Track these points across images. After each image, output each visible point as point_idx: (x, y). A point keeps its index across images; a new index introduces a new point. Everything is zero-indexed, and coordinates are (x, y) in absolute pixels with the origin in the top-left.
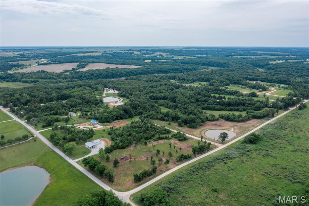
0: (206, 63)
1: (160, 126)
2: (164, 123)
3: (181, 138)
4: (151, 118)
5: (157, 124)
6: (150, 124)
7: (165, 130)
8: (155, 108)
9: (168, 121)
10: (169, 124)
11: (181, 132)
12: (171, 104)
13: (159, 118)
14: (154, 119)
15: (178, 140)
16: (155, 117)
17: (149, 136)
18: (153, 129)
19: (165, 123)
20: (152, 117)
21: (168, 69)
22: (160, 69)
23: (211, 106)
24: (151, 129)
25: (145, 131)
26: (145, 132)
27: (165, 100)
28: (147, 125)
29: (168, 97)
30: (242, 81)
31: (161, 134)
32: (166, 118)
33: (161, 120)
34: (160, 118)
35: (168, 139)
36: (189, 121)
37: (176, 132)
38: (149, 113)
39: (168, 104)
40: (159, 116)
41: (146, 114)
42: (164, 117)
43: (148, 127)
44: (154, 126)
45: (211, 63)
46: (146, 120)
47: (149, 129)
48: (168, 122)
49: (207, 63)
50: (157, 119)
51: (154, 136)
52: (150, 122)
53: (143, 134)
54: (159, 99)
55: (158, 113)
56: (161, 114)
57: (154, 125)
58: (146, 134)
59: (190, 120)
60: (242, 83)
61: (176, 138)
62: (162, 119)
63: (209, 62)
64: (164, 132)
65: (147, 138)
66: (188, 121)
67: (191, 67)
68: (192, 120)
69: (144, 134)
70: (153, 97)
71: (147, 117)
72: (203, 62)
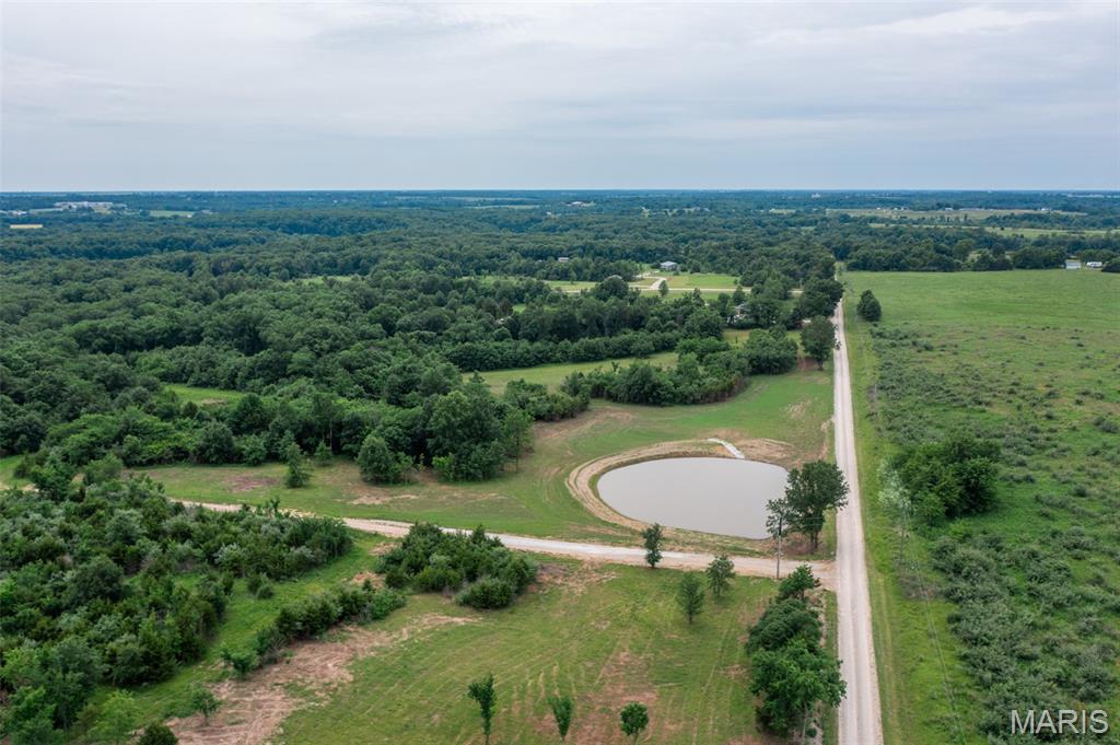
0: (302, 222)
1: (233, 509)
2: (246, 481)
3: (486, 581)
4: (130, 462)
5: (199, 499)
6: (137, 505)
7: (304, 533)
8: (133, 391)
9: (273, 457)
10: (295, 482)
11: (445, 531)
12: (233, 360)
13: (191, 448)
14: (151, 463)
15: (466, 602)
16: (157, 448)
17: (163, 630)
18: (184, 547)
19: (259, 479)
20: (134, 451)
21: (139, 243)
22: (100, 245)
23: (479, 346)
24: (155, 548)
25: (114, 580)
26: (116, 596)
27: (183, 348)
28: (110, 524)
29: (202, 330)
30: (505, 259)
31: (276, 577)
32: (250, 443)
33: (215, 464)
34: (202, 450)
35: (376, 618)
36: (444, 430)
37: (401, 530)
38: (96, 422)
39: (213, 364)
40: (192, 439)
41: (76, 436)
42: (234, 438)
43: (129, 539)
44: (179, 518)
45: (326, 221)
46: (89, 480)
47: (139, 557)
48: (280, 471)
49: (309, 222)
50: (180, 456)
51: (215, 614)
52: (126, 489)
53: (94, 619)
54: (140, 349)
55: (168, 415)
56: (201, 418)
57: (179, 509)
58: (129, 613)
59: (450, 426)
60: (511, 266)
61: (435, 587)
62: (219, 454)
63: (315, 221)
64: (295, 551)
65: (146, 659)
66: (431, 435)
67: (246, 235)
68: (467, 423)
69: (108, 622)
70: (100, 341)
71: (89, 453)
72: (287, 221)
